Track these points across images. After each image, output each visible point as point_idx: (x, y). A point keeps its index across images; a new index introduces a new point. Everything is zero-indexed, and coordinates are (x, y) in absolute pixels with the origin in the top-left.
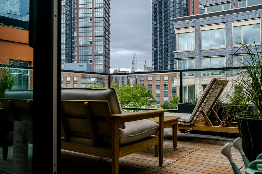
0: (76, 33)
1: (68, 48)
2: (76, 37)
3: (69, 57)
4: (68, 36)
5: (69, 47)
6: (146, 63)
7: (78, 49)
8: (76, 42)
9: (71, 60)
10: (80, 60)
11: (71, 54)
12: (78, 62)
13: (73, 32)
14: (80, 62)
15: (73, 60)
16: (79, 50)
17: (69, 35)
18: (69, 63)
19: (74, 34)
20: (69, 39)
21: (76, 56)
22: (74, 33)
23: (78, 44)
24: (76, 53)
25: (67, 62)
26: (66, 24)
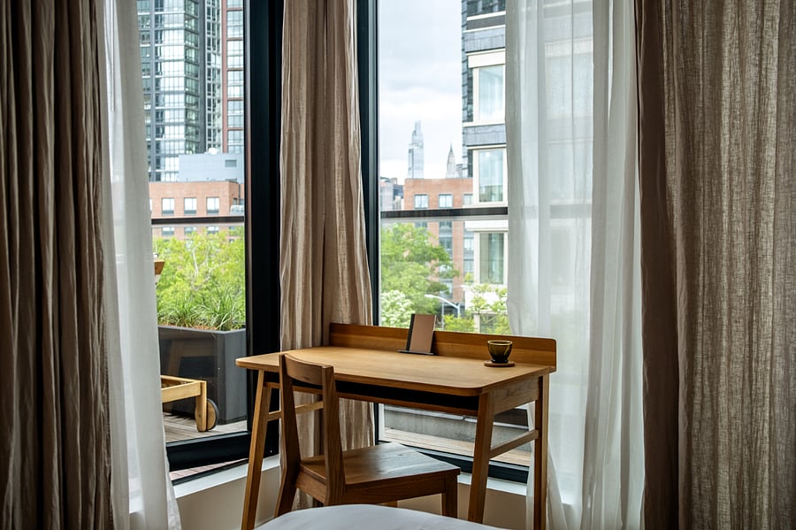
0: (217, 57)
1: (192, 105)
2: (219, 71)
3: (197, 133)
4: (192, 68)
5: (196, 104)
6: (451, 151)
7: (225, 109)
8: (219, 87)
9: (203, 144)
10: (231, 142)
11: (202, 126)
12: (226, 150)
13: (209, 55)
14: (231, 149)
15: (209, 142)
16: (230, 113)
17: (195, 64)
18: (197, 152)
19: (213, 61)
20: (197, 76)
21: (219, 131)
22: (213, 56)
23: (225, 92)
24: (218, 122)
25: (190, 149)
26: (186, 30)
